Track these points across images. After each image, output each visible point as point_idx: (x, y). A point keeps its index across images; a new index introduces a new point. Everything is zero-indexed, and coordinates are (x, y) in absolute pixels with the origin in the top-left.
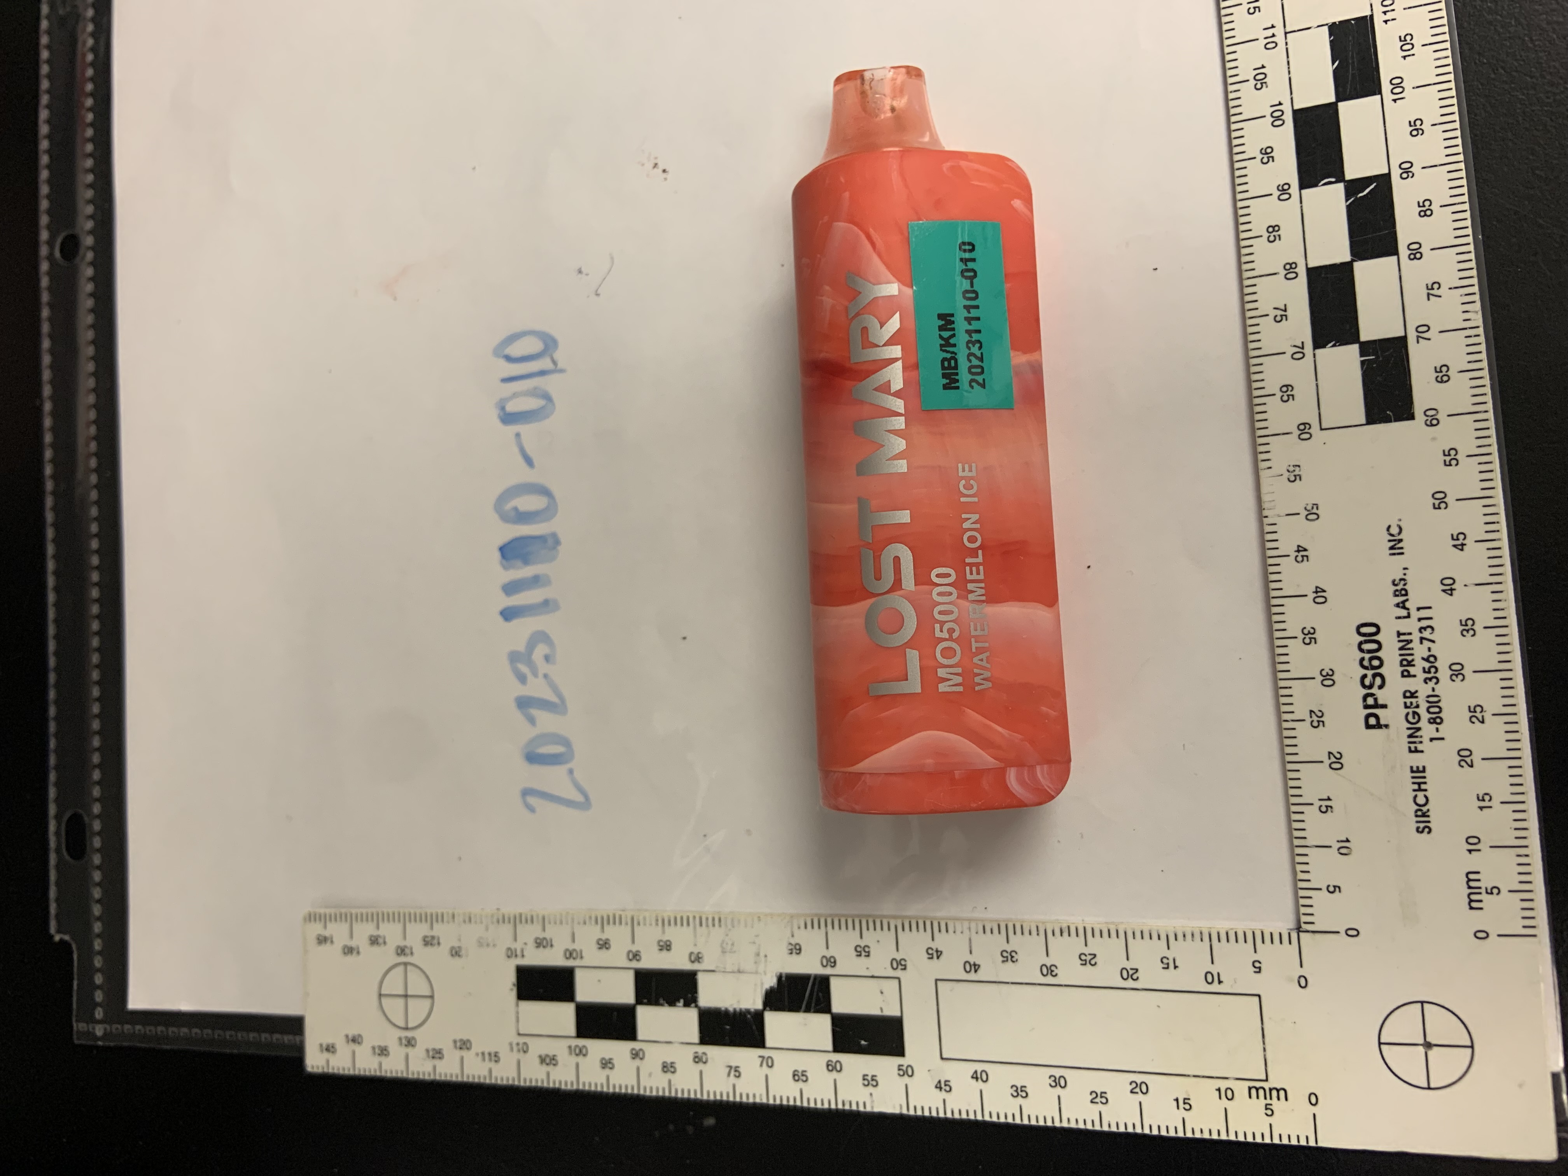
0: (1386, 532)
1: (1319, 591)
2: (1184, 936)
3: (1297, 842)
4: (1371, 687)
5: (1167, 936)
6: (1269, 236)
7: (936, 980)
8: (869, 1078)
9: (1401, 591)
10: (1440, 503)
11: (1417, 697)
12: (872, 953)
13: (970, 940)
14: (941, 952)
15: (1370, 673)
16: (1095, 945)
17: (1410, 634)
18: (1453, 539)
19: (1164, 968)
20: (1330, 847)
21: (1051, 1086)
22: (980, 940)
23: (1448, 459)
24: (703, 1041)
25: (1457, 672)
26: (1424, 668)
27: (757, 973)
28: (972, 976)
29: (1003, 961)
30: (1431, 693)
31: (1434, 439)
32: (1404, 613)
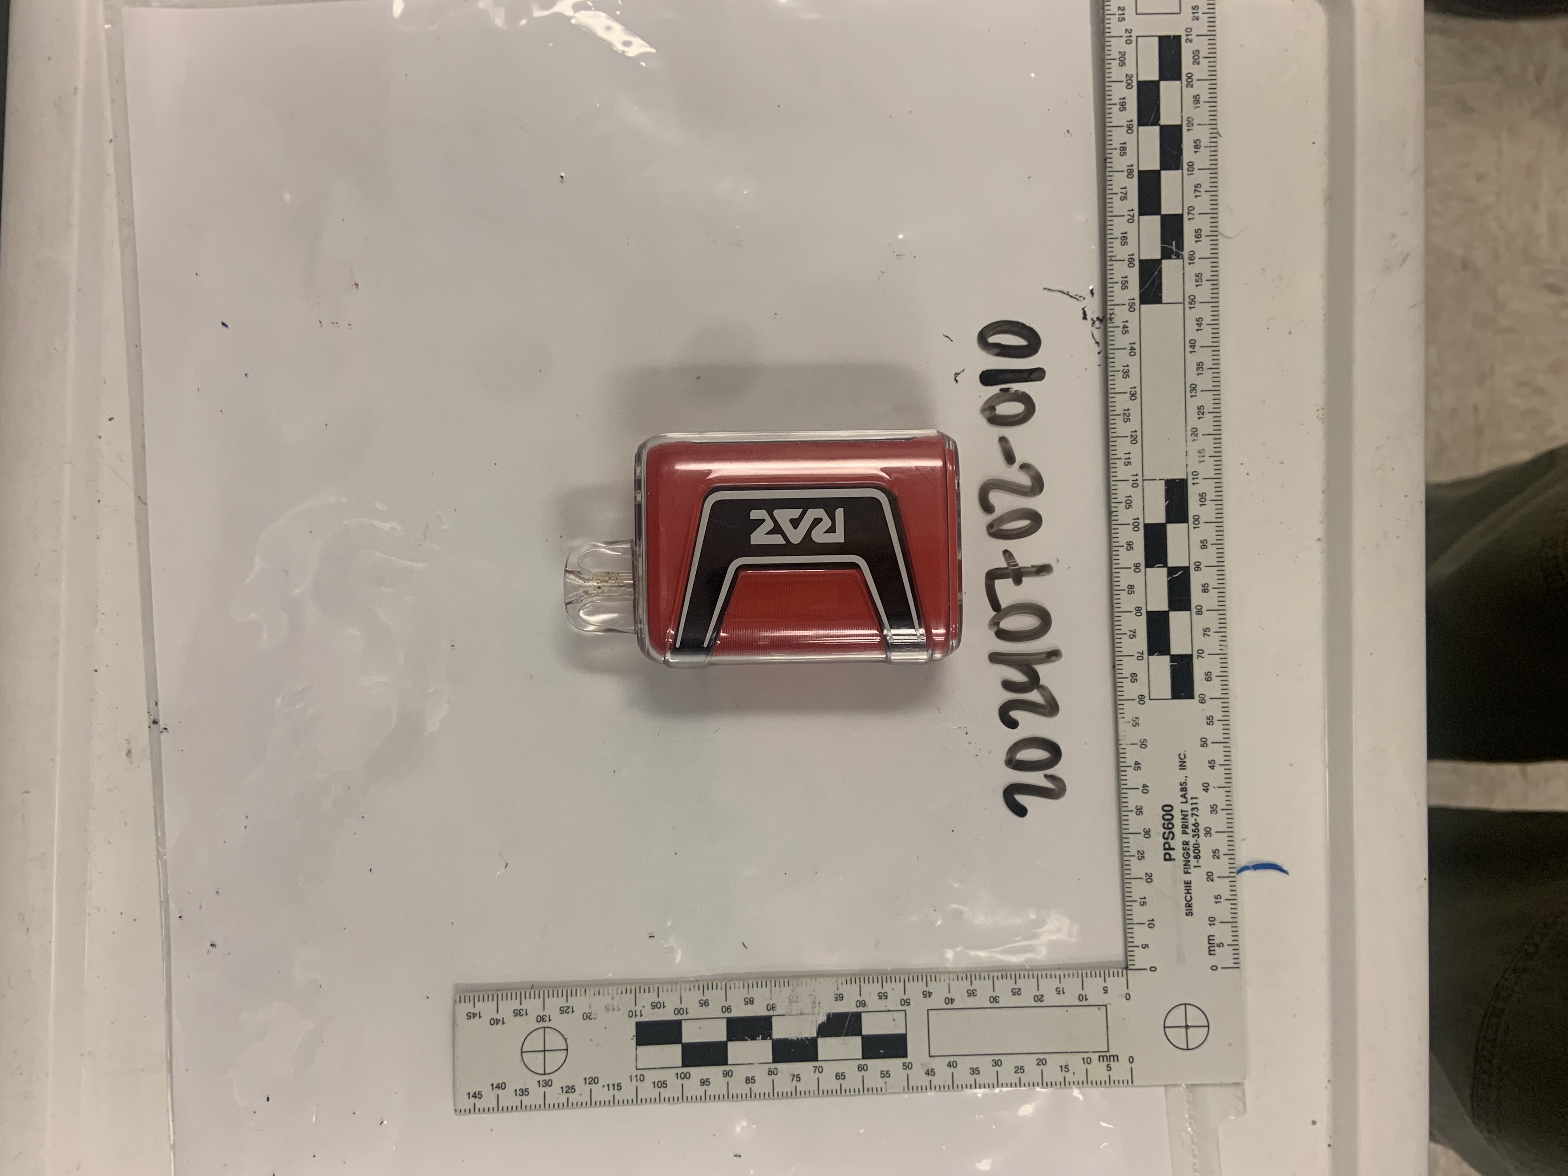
0: (1178, 758)
1: (1145, 786)
2: (1069, 975)
3: (1128, 922)
4: (1167, 839)
5: (1060, 976)
6: (1128, 591)
7: (928, 1010)
8: (885, 1073)
9: (1184, 789)
10: (1203, 744)
11: (1189, 845)
12: (889, 997)
13: (949, 985)
14: (932, 993)
15: (1167, 831)
16: (1021, 983)
17: (1187, 811)
18: (1209, 763)
19: (1057, 994)
20: (1144, 924)
21: (993, 1066)
22: (955, 985)
23: (1209, 721)
24: (775, 1061)
25: (1208, 832)
26: (1193, 830)
27: (813, 1014)
28: (950, 1006)
29: (968, 996)
30: (1195, 842)
31: (1203, 710)
32: (1184, 800)
